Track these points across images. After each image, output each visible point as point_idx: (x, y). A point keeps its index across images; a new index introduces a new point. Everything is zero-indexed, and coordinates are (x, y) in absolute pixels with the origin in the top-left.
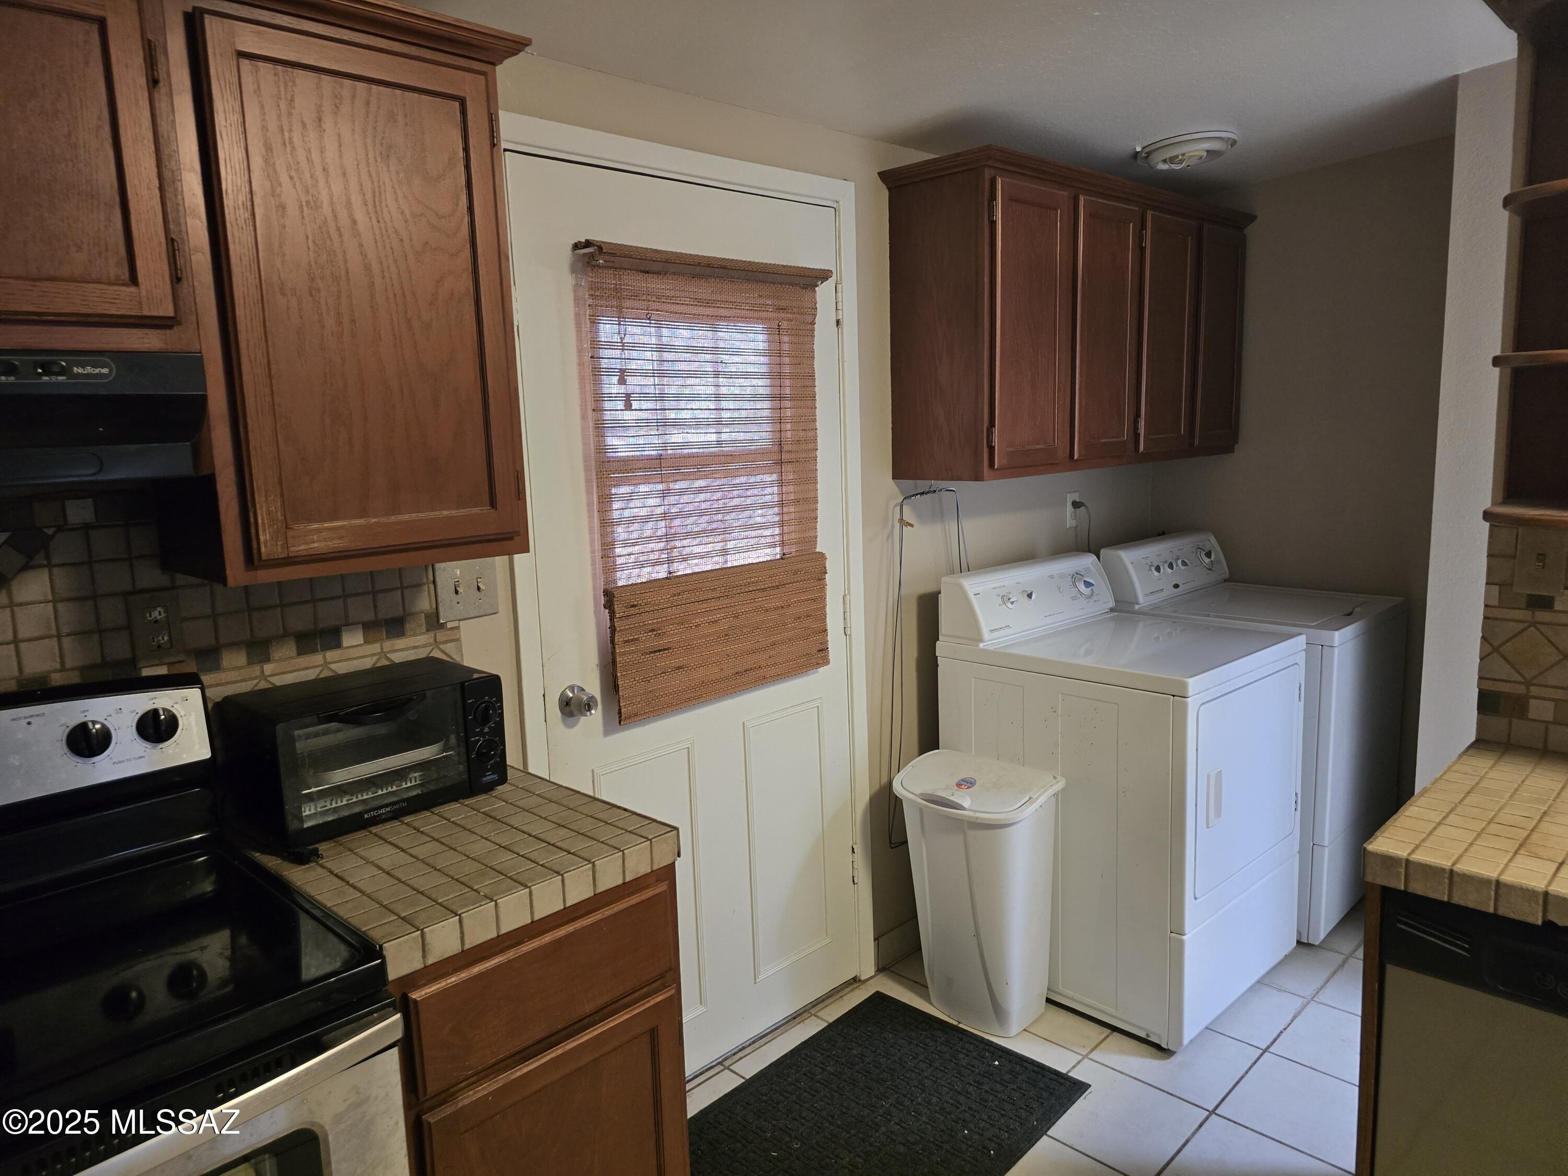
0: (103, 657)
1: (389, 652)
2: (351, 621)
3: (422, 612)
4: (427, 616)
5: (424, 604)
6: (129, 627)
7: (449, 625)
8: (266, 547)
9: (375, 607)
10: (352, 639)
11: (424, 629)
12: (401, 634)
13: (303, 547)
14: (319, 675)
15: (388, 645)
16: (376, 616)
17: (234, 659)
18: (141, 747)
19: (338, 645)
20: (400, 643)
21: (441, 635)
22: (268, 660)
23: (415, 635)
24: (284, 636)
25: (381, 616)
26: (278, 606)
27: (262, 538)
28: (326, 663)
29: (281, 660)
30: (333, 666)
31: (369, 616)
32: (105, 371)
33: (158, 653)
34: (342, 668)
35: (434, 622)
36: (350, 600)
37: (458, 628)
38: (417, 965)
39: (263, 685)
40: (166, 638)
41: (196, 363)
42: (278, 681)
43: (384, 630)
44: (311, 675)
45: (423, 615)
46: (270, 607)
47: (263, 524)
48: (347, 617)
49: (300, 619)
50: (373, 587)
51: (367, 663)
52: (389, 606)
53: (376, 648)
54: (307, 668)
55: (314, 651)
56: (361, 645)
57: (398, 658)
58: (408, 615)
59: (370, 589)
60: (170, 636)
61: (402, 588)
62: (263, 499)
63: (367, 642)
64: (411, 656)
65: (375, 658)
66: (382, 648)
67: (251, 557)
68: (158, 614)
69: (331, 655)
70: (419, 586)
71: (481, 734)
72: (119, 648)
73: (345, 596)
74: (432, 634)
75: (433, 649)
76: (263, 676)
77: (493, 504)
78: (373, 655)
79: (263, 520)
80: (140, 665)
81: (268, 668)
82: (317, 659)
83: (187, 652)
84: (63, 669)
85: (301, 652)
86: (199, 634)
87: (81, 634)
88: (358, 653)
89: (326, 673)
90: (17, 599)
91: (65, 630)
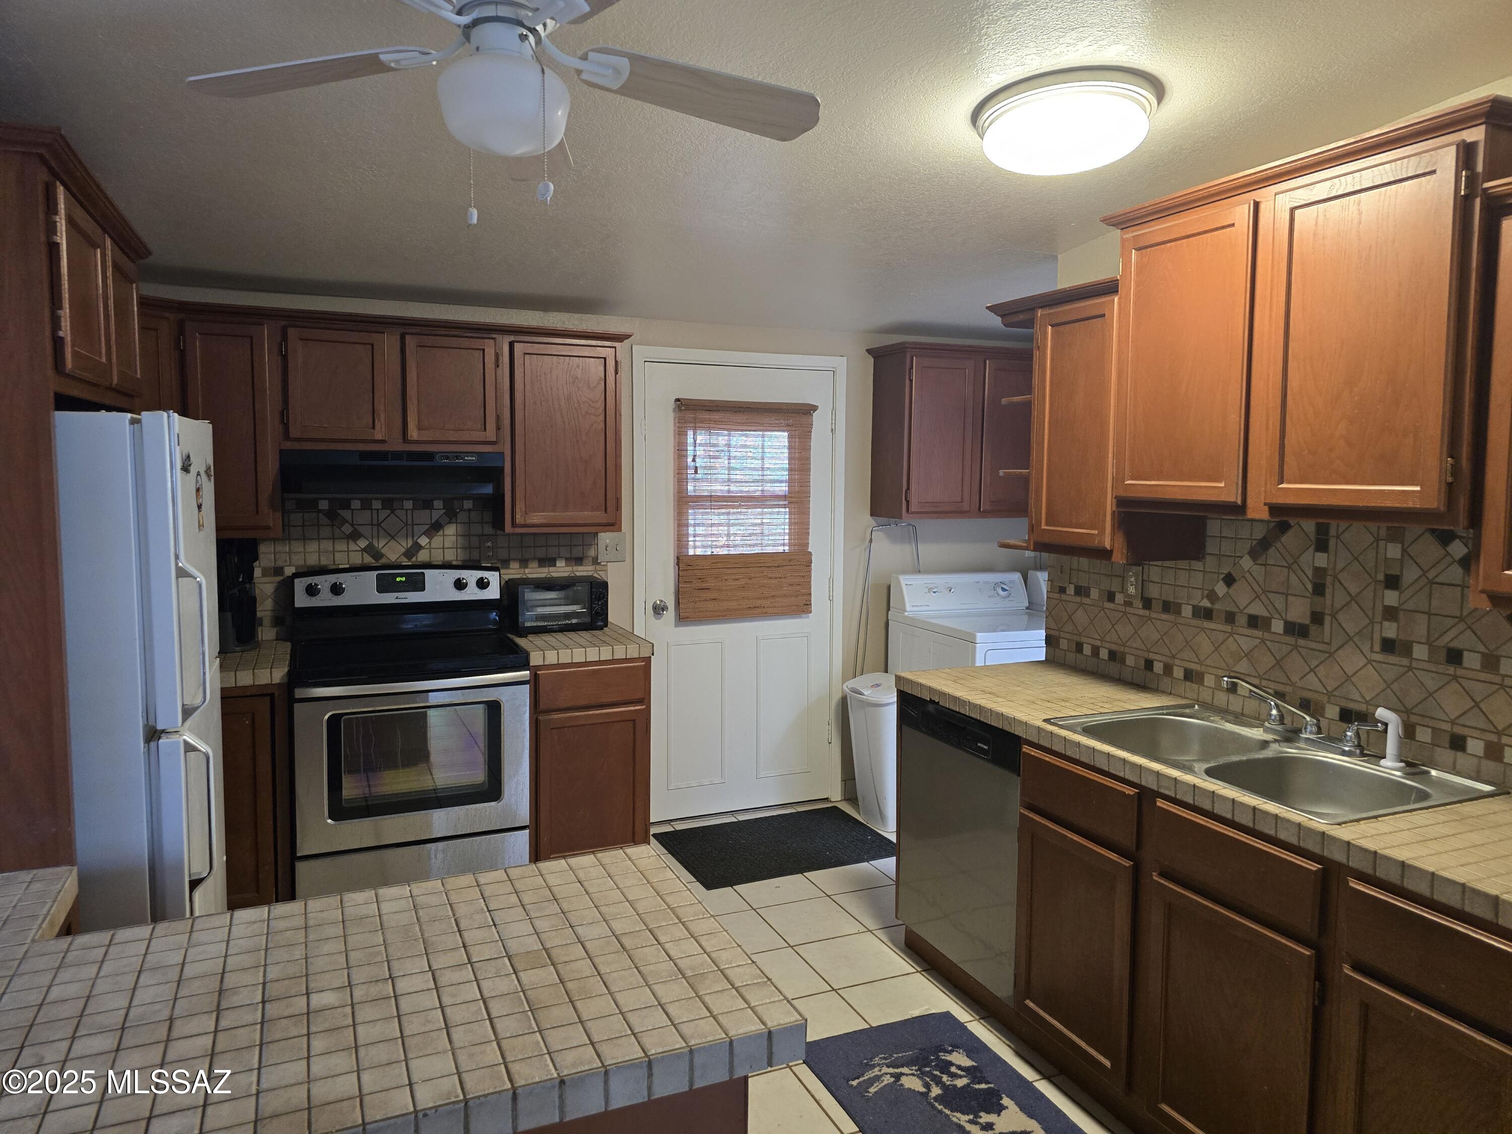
0: (470, 558)
1: (575, 571)
2: (560, 556)
3: (591, 556)
4: (593, 558)
5: (592, 553)
6: (479, 548)
7: (602, 563)
8: (519, 520)
9: (571, 552)
10: (560, 563)
11: (591, 564)
12: (581, 564)
13: (531, 521)
14: (546, 576)
15: (575, 568)
16: (571, 555)
17: (515, 565)
18: (477, 590)
19: (555, 565)
20: (580, 568)
21: (598, 567)
22: (527, 567)
23: (587, 566)
24: (534, 559)
25: (573, 556)
26: (533, 547)
27: (518, 517)
28: (549, 572)
29: (532, 568)
30: (552, 573)
31: (568, 556)
32: (474, 458)
33: (488, 558)
34: (555, 575)
35: (595, 561)
36: (561, 548)
37: (606, 565)
38: (541, 663)
39: (524, 577)
40: (491, 553)
41: (502, 456)
42: (530, 576)
43: (574, 562)
44: (543, 575)
46: (529, 547)
47: (519, 512)
48: (559, 554)
49: (541, 553)
51: (566, 574)
52: (577, 552)
53: (570, 569)
54: (543, 572)
55: (545, 567)
56: (564, 567)
57: (578, 574)
58: (585, 557)
59: (570, 544)
60: (493, 553)
61: (583, 545)
62: (519, 503)
63: (567, 565)
64: (585, 574)
66: (572, 569)
67: (514, 524)
68: (489, 544)
69: (551, 569)
70: (591, 545)
71: (598, 604)
72: (475, 555)
73: (559, 546)
74: (594, 566)
75: (594, 573)
76: (524, 573)
77: (606, 512)
78: (569, 572)
80: (484, 562)
81: (527, 571)
82: (546, 570)
83: (498, 560)
84: (457, 560)
85: (540, 566)
86: (503, 554)
87: (464, 548)
88: (562, 569)
89: (549, 576)
90: (445, 533)
91: (459, 546)
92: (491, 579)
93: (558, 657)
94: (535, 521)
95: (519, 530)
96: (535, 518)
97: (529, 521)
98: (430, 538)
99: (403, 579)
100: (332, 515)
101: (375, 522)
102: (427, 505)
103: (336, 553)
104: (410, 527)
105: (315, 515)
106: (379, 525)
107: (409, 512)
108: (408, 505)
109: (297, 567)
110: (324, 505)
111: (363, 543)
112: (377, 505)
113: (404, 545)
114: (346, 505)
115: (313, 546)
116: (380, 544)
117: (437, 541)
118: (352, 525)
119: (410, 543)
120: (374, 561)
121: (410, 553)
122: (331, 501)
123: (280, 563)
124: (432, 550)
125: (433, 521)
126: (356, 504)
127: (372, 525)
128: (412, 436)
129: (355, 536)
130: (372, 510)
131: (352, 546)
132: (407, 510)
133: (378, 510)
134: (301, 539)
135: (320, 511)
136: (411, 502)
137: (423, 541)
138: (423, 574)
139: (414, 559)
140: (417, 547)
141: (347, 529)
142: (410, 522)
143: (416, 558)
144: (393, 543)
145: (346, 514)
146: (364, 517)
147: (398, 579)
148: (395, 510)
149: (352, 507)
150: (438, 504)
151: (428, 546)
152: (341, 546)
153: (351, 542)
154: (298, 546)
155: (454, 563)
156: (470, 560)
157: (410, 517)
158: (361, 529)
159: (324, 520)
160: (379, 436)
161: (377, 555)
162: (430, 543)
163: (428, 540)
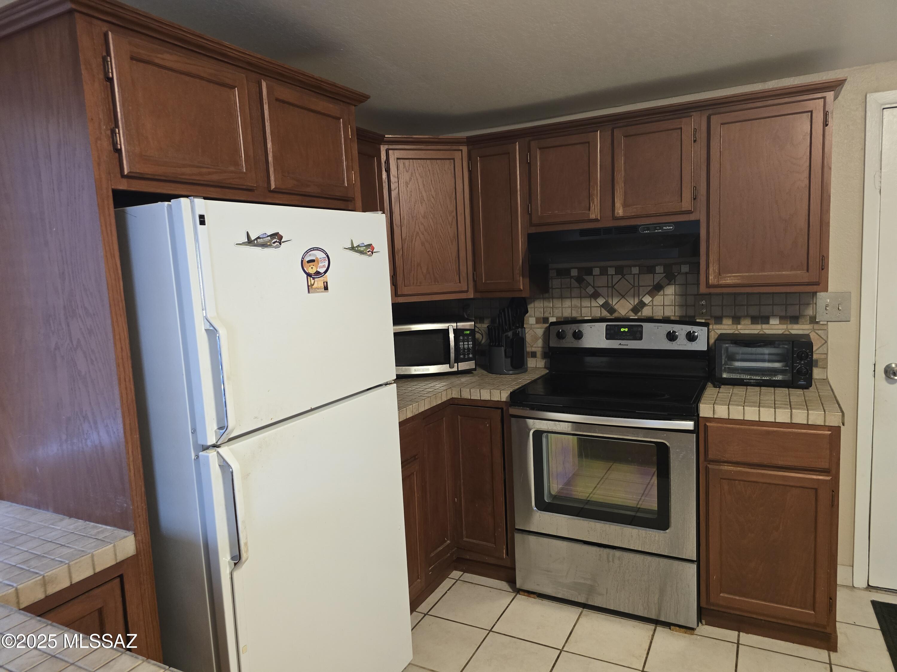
0: (686, 314)
1: (790, 329)
2: (774, 314)
3: (808, 315)
4: (810, 317)
5: (810, 312)
6: (694, 306)
7: (821, 323)
8: (711, 280)
9: (786, 311)
10: (774, 322)
11: (808, 322)
12: (797, 323)
13: (724, 282)
14: (759, 332)
15: (790, 326)
16: (786, 314)
17: (727, 322)
18: (686, 341)
19: (768, 323)
20: (796, 326)
21: (816, 326)
22: (739, 324)
23: (803, 324)
24: (746, 317)
25: (788, 314)
26: (746, 305)
27: (710, 278)
28: (762, 329)
29: (744, 324)
30: (764, 331)
31: (783, 314)
32: (672, 228)
33: (702, 315)
34: (767, 332)
35: (813, 320)
36: (775, 307)
37: (827, 324)
38: (711, 416)
39: (736, 332)
40: (705, 311)
41: (697, 223)
42: (742, 332)
43: (789, 320)
44: (756, 332)
45: (808, 317)
46: (742, 305)
47: (711, 273)
48: (773, 313)
49: (754, 311)
50: (786, 302)
51: (780, 332)
52: (793, 311)
53: (784, 327)
54: (754, 330)
55: (758, 324)
56: (778, 324)
57: (793, 332)
58: (802, 316)
59: (785, 303)
60: (706, 310)
61: (800, 304)
62: (712, 265)
63: (780, 323)
64: (801, 332)
65: (783, 331)
66: (787, 327)
67: (707, 284)
68: (703, 302)
69: (764, 326)
70: (808, 304)
71: (800, 363)
72: (691, 312)
73: (773, 305)
74: (812, 325)
75: (811, 332)
76: (737, 329)
77: (808, 271)
78: (783, 329)
79: (711, 272)
80: (696, 318)
81: (739, 327)
82: (759, 327)
83: (711, 316)
84: (675, 316)
85: (753, 323)
86: (717, 311)
87: (681, 306)
88: (777, 327)
89: (761, 332)
90: (665, 293)
91: (676, 304)
92: (699, 333)
93: (729, 412)
94: (729, 281)
95: (712, 290)
96: (728, 279)
97: (722, 282)
98: (653, 297)
99: (626, 330)
100: (580, 280)
101: (610, 285)
102: (651, 270)
103: (582, 308)
104: (636, 288)
105: (569, 280)
106: (613, 287)
107: (636, 276)
108: (636, 270)
109: (557, 318)
110: (574, 273)
111: (601, 301)
112: (611, 271)
113: (632, 302)
114: (589, 271)
115: (567, 303)
116: (614, 302)
117: (658, 299)
118: (594, 287)
119: (637, 301)
120: (609, 315)
121: (636, 310)
122: (579, 269)
123: (546, 315)
124: (654, 307)
125: (655, 283)
126: (596, 271)
127: (608, 287)
128: (618, 213)
129: (595, 296)
130: (608, 275)
131: (594, 304)
132: (634, 274)
133: (612, 275)
134: (560, 298)
135: (572, 277)
136: (638, 268)
137: (647, 299)
138: (642, 326)
139: (640, 314)
140: (642, 305)
141: (590, 290)
142: (636, 284)
143: (641, 313)
144: (623, 301)
145: (589, 279)
146: (602, 281)
147: (622, 330)
148: (625, 275)
149: (593, 274)
150: (659, 269)
151: (651, 304)
152: (586, 303)
153: (593, 300)
154: (558, 303)
155: (673, 318)
156: (686, 316)
157: (636, 280)
158: (600, 290)
159: (575, 284)
160: (593, 216)
161: (612, 310)
162: (652, 301)
163: (651, 299)
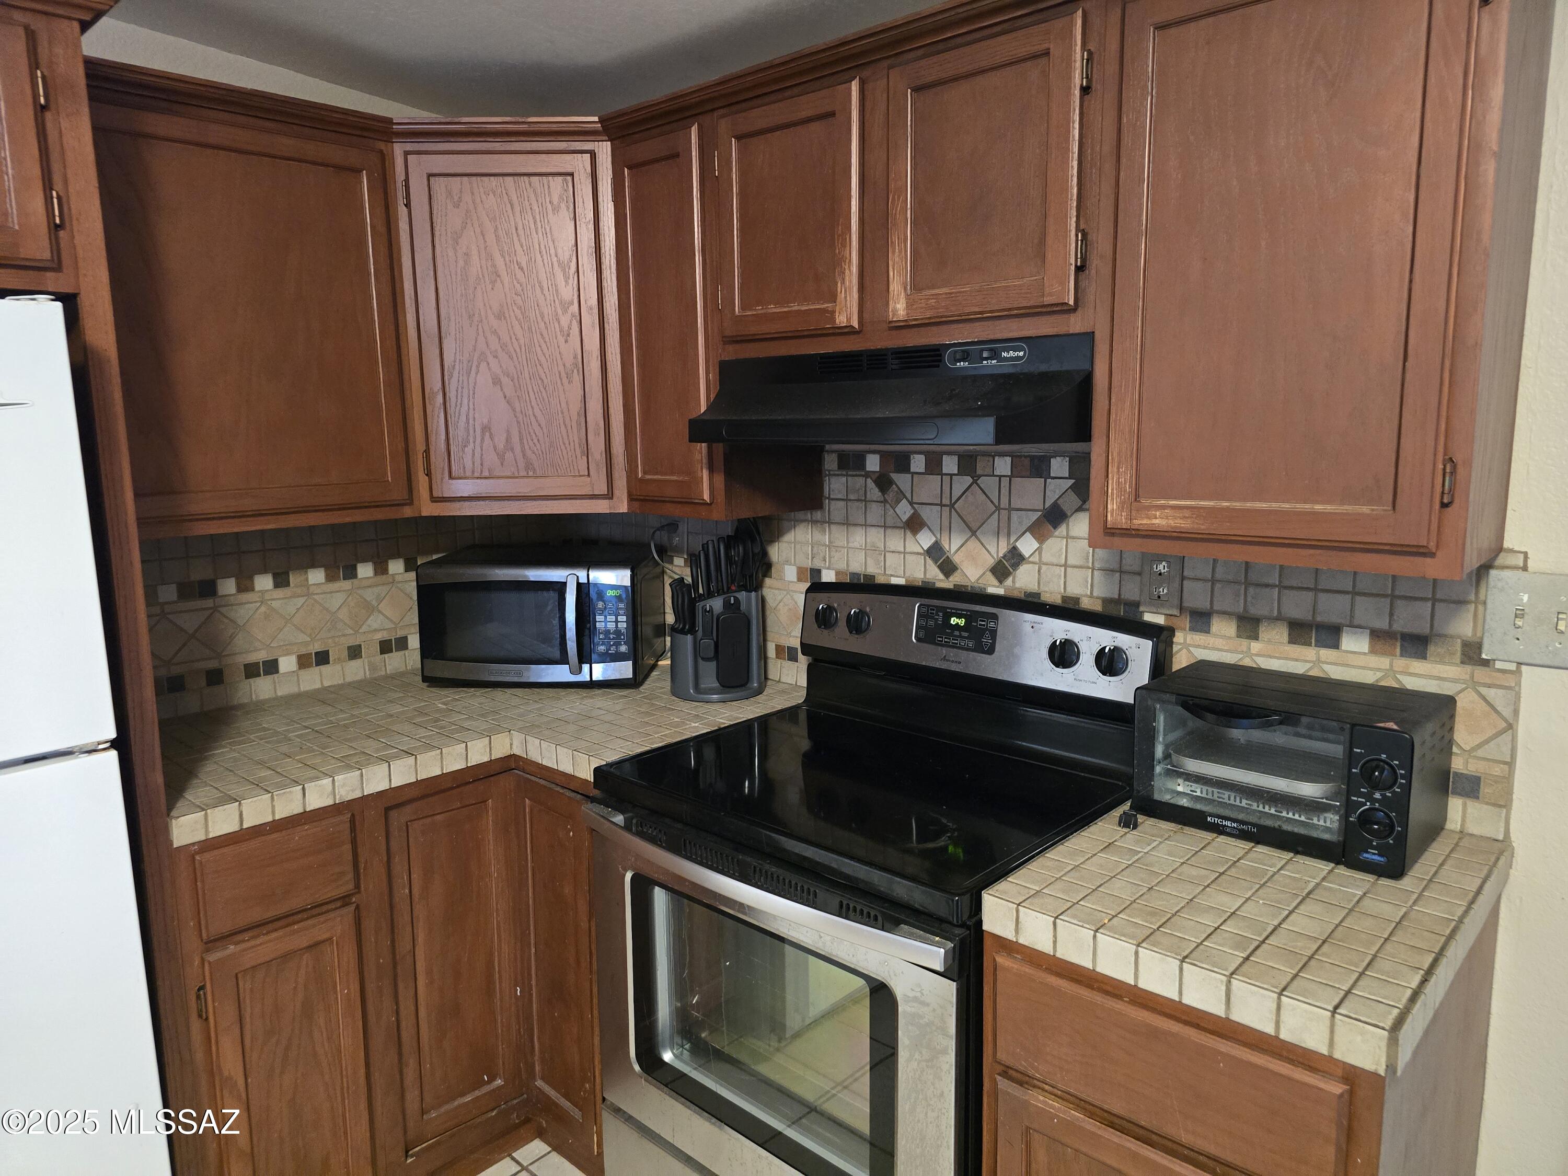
0: (1120, 595)
1: (1402, 673)
2: (1356, 622)
3: (1459, 637)
4: (1466, 645)
5: (1463, 626)
6: (1140, 573)
7: (1498, 665)
8: (1112, 515)
9: (1391, 615)
10: (1355, 643)
11: (1458, 657)
12: (1422, 656)
13: (1145, 521)
14: (1308, 670)
15: (1401, 663)
16: (1390, 625)
17: (1224, 628)
18: (1093, 673)
19: (1336, 646)
20: (1417, 666)
21: (1480, 674)
22: (1256, 638)
23: (1442, 662)
24: (1279, 618)
25: (1397, 627)
26: (1276, 586)
27: (1109, 506)
28: (1317, 661)
29: (1269, 641)
30: (1326, 667)
31: (1382, 623)
32: (1021, 354)
33: (1161, 604)
34: (1336, 673)
35: (1473, 654)
36: (1358, 598)
37: (1517, 672)
39: (1247, 661)
40: (1165, 591)
41: (1090, 341)
43: (1398, 644)
44: (1299, 668)
45: (1459, 641)
46: (1267, 586)
47: (1112, 493)
48: (1352, 617)
49: (1299, 607)
50: (1393, 590)
51: (1369, 678)
52: (1411, 618)
53: (1384, 662)
54: (1297, 660)
55: (1308, 644)
56: (1365, 654)
57: (1408, 682)
58: (1440, 636)
59: (1390, 592)
60: (1168, 590)
61: (1435, 601)
62: (1115, 470)
63: (1373, 651)
65: (1379, 675)
66: (1391, 665)
68: (1162, 567)
69: (1325, 653)
70: (1461, 602)
72: (1132, 591)
73: (1355, 593)
74: (1469, 668)
75: (1466, 688)
76: (1248, 652)
77: (1394, 506)
78: (1379, 670)
79: (1112, 490)
80: (1141, 609)
81: (1255, 646)
82: (1310, 653)
83: (1181, 609)
84: (1091, 596)
85: (1292, 641)
86: (1197, 596)
87: (1108, 571)
88: (1361, 661)
89: (1314, 673)
90: (1072, 533)
91: (1097, 565)
92: (1132, 654)
93: (1055, 936)
94: (1159, 521)
96: (1158, 513)
97: (1142, 522)
98: (1041, 539)
99: (962, 622)
100: (884, 482)
101: (946, 501)
102: (1039, 468)
103: (887, 554)
104: (1004, 513)
105: (861, 480)
106: (952, 506)
107: (1005, 481)
108: (1003, 466)
109: (838, 573)
110: (873, 463)
111: (926, 540)
112: (950, 465)
113: (993, 550)
114: (902, 463)
115: (858, 537)
116: (953, 545)
117: (1055, 546)
118: (911, 503)
119: (1003, 548)
120: (941, 576)
121: (1001, 571)
122: (884, 456)
123: (818, 564)
124: (1044, 568)
125: (1047, 505)
126: (918, 463)
127: (942, 505)
128: (895, 311)
129: (914, 525)
130: (942, 475)
131: (912, 546)
132: (1000, 477)
133: (951, 475)
134: (844, 524)
135: (868, 475)
136: (1009, 459)
137: (1027, 545)
138: (995, 617)
139: (1009, 582)
140: (1015, 558)
141: (904, 510)
142: (1004, 503)
143: (1014, 582)
144: (973, 544)
145: (902, 480)
146: (929, 488)
147: (954, 620)
148: (979, 476)
149: (912, 470)
150: (1059, 466)
151: (1036, 558)
152: (895, 541)
153: (909, 534)
154: (838, 535)
155: (1086, 604)
156: (1117, 602)
157: (1004, 491)
158: (927, 513)
159: (874, 492)
160: (841, 320)
161: (948, 568)
162: (1039, 550)
163: (1036, 545)
